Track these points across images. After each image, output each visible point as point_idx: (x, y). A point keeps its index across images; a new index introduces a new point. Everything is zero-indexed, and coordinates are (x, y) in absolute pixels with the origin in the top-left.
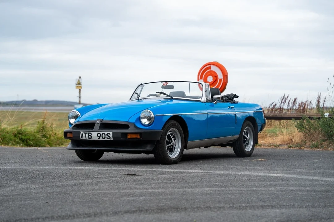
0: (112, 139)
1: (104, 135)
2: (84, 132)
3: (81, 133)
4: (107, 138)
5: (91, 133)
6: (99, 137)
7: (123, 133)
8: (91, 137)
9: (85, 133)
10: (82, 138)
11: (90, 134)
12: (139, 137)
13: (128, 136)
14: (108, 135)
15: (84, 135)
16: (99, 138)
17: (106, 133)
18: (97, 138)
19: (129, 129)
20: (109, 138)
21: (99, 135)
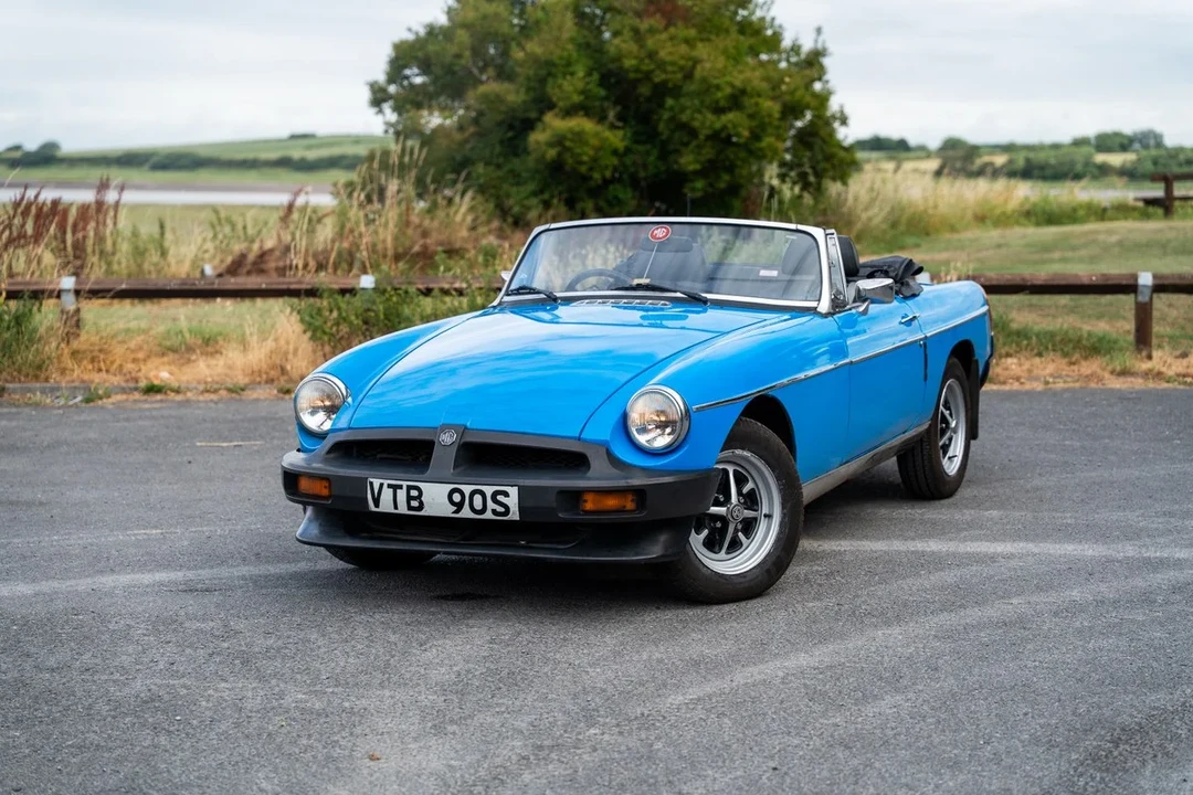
0: (514, 515)
1: (478, 499)
2: (386, 482)
3: (371, 484)
4: (494, 512)
5: (418, 489)
6: (459, 506)
7: (564, 493)
8: (421, 504)
9: (389, 486)
10: (377, 505)
11: (414, 493)
12: (630, 506)
13: (586, 501)
14: (500, 498)
15: (387, 494)
16: (456, 512)
17: (489, 490)
18: (447, 510)
19: (590, 474)
20: (503, 510)
21: (457, 498)
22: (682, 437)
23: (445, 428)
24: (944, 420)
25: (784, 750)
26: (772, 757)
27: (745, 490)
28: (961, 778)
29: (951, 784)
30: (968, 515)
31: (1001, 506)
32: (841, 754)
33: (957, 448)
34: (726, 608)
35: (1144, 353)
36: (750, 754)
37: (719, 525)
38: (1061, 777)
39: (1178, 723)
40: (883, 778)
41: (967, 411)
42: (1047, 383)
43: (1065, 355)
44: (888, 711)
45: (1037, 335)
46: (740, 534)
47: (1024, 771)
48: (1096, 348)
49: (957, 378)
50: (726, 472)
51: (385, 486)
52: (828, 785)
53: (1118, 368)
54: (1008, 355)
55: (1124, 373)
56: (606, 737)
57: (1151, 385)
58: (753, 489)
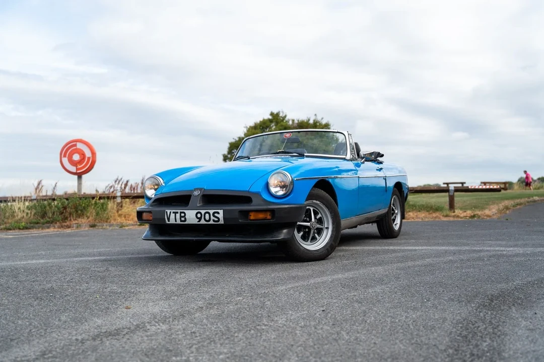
0: (222, 222)
1: (207, 216)
2: (172, 211)
3: (167, 212)
4: (214, 221)
5: (184, 213)
6: (200, 219)
7: (241, 212)
8: (185, 219)
9: (173, 213)
10: (169, 221)
11: (183, 215)
12: (269, 217)
13: (250, 216)
14: (216, 215)
15: (173, 216)
16: (199, 221)
17: (211, 212)
18: (195, 221)
19: (252, 204)
20: (217, 219)
21: (199, 215)
22: (290, 191)
23: (196, 189)
24: (393, 210)
25: (329, 304)
26: (323, 307)
27: (318, 217)
28: (418, 314)
29: (414, 316)
30: (403, 241)
31: (415, 239)
32: (356, 305)
33: (398, 220)
34: (310, 263)
35: (452, 211)
36: (312, 305)
37: (307, 230)
38: (470, 313)
39: (517, 293)
40: (378, 314)
41: (401, 209)
42: (422, 219)
43: (428, 211)
44: (379, 291)
45: (418, 206)
46: (316, 235)
47: (450, 311)
48: (437, 209)
49: (397, 196)
50: (310, 209)
51: (172, 213)
52: (350, 317)
53: (445, 214)
54: (409, 212)
55: (447, 216)
56: (244, 300)
57: (456, 219)
58: (321, 217)
